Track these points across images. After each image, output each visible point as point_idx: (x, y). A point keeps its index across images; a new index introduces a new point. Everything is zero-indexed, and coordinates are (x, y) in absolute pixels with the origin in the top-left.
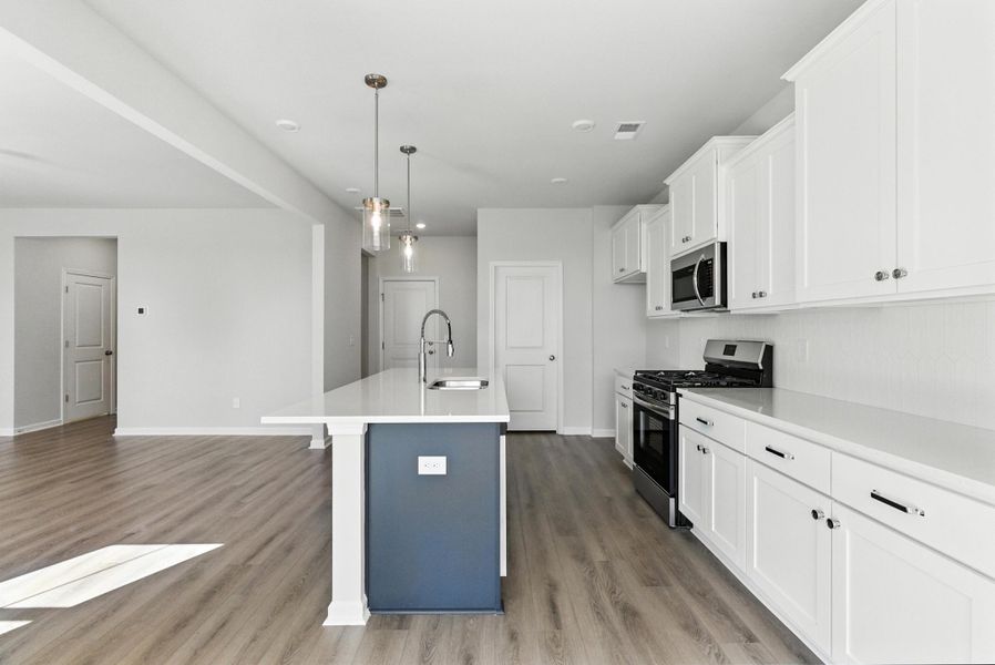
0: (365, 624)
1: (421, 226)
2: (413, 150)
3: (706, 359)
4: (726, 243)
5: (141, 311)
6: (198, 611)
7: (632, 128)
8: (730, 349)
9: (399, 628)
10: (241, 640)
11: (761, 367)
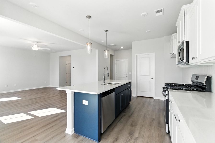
0: (71, 134)
1: (122, 48)
2: (107, 31)
3: (192, 81)
4: (188, 41)
5: (73, 68)
6: (52, 123)
7: (160, 11)
8: (197, 77)
9: (76, 138)
10: (51, 131)
11: (205, 84)
